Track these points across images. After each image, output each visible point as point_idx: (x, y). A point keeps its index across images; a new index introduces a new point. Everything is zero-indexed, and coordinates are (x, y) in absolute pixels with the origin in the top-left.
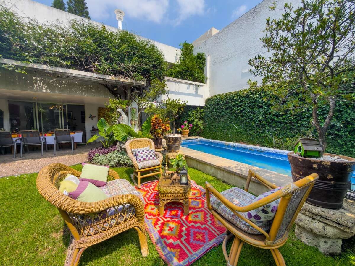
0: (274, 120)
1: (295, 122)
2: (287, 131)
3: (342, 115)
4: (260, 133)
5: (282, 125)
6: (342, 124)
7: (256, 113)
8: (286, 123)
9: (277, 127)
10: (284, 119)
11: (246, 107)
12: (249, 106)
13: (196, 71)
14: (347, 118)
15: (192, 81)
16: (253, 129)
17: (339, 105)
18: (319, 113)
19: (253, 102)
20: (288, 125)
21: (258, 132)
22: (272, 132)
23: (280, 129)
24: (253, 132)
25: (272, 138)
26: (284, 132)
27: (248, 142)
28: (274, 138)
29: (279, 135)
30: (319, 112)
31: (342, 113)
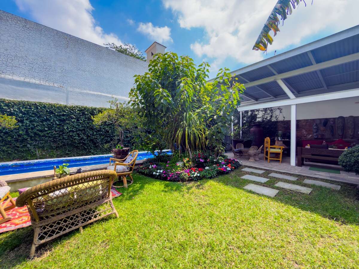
2: (51, 143)
8: (49, 136)
9: (41, 140)
20: (52, 138)
23: (43, 142)
24: (9, 148)
26: (48, 145)
28: (37, 151)
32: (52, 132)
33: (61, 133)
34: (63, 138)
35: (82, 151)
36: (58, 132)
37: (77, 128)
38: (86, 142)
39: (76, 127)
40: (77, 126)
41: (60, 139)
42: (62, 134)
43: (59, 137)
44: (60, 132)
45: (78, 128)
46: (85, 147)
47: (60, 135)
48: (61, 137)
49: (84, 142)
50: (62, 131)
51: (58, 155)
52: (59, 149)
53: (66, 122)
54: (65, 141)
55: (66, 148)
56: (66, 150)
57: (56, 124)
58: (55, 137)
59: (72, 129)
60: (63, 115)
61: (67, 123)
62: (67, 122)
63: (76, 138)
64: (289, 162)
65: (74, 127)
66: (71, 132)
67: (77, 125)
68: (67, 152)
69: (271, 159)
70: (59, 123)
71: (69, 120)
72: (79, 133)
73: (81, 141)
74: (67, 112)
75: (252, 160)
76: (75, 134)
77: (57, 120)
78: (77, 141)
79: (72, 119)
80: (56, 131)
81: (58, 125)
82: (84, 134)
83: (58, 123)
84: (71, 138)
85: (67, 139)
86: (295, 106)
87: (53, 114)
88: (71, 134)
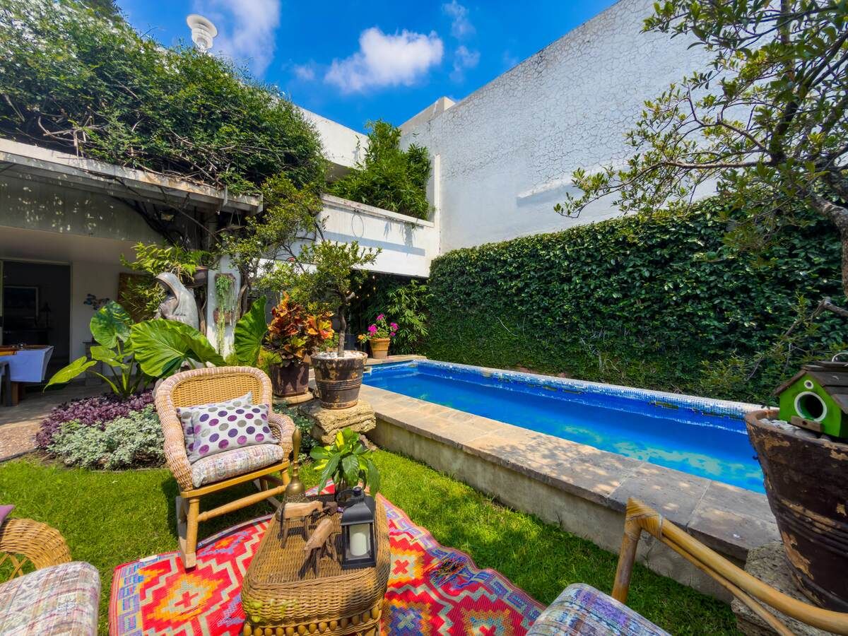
0: (600, 312)
1: (648, 316)
2: (631, 338)
3: (752, 299)
4: (565, 343)
5: (619, 324)
6: (754, 320)
7: (555, 295)
8: (627, 317)
9: (607, 329)
10: (622, 309)
11: (530, 279)
12: (538, 278)
13: (407, 188)
14: (764, 307)
15: (395, 211)
16: (549, 334)
17: (744, 276)
18: (702, 295)
19: (547, 269)
20: (632, 324)
21: (561, 341)
22: (594, 342)
23: (613, 333)
24: (551, 343)
25: (596, 357)
26: (622, 342)
27: (540, 369)
28: (600, 358)
29: (611, 349)
30: (702, 291)
31: (753, 294)
32: (632, 305)
33: (656, 306)
36: (646, 304)
44: (653, 303)
48: (657, 320)
50: (660, 300)
52: (655, 359)
53: (671, 267)
54: (667, 332)
55: (675, 359)
56: (675, 365)
57: (641, 277)
58: (639, 320)
62: (675, 266)
66: (690, 302)
67: (711, 274)
68: (678, 374)
74: (673, 229)
77: (643, 265)
80: (643, 301)
81: (647, 280)
83: (647, 274)
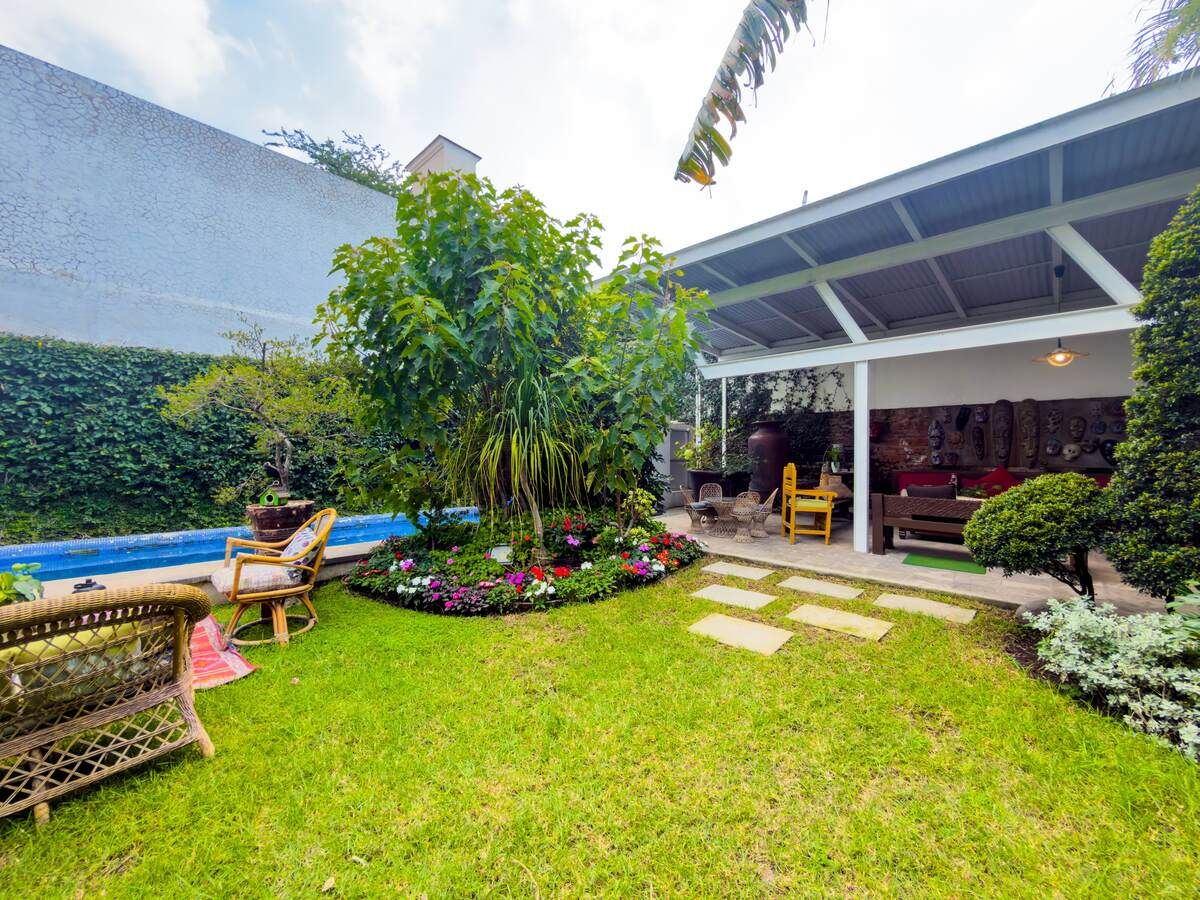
32: (23, 445)
33: (61, 448)
34: (73, 467)
35: (149, 516)
36: (47, 445)
37: (130, 429)
38: (167, 481)
39: (125, 427)
40: (130, 424)
41: (60, 472)
42: (66, 451)
43: (54, 461)
44: (57, 444)
45: (134, 431)
46: (162, 498)
47: (59, 454)
48: (61, 463)
49: (157, 480)
50: (68, 440)
51: (49, 529)
52: (55, 508)
53: (83, 407)
54: (76, 476)
55: (83, 504)
56: (83, 511)
57: (40, 413)
58: (34, 464)
59: (111, 431)
60: (72, 381)
61: (89, 412)
62: (88, 406)
63: (125, 468)
64: (851, 541)
65: (117, 426)
66: (105, 446)
67: (128, 419)
68: (87, 519)
69: (799, 531)
70: (54, 409)
71: (95, 401)
72: (139, 447)
73: (148, 478)
74: (87, 368)
75: (743, 537)
76: (119, 453)
77: (44, 400)
78: (129, 479)
79: (110, 395)
80: (39, 442)
81: (48, 417)
82: (157, 450)
83: (49, 411)
84: (104, 468)
85: (88, 472)
86: (866, 366)
87: (29, 378)
88: (102, 453)
